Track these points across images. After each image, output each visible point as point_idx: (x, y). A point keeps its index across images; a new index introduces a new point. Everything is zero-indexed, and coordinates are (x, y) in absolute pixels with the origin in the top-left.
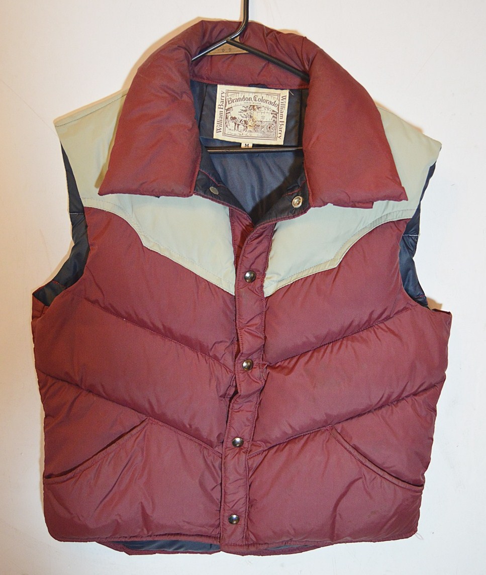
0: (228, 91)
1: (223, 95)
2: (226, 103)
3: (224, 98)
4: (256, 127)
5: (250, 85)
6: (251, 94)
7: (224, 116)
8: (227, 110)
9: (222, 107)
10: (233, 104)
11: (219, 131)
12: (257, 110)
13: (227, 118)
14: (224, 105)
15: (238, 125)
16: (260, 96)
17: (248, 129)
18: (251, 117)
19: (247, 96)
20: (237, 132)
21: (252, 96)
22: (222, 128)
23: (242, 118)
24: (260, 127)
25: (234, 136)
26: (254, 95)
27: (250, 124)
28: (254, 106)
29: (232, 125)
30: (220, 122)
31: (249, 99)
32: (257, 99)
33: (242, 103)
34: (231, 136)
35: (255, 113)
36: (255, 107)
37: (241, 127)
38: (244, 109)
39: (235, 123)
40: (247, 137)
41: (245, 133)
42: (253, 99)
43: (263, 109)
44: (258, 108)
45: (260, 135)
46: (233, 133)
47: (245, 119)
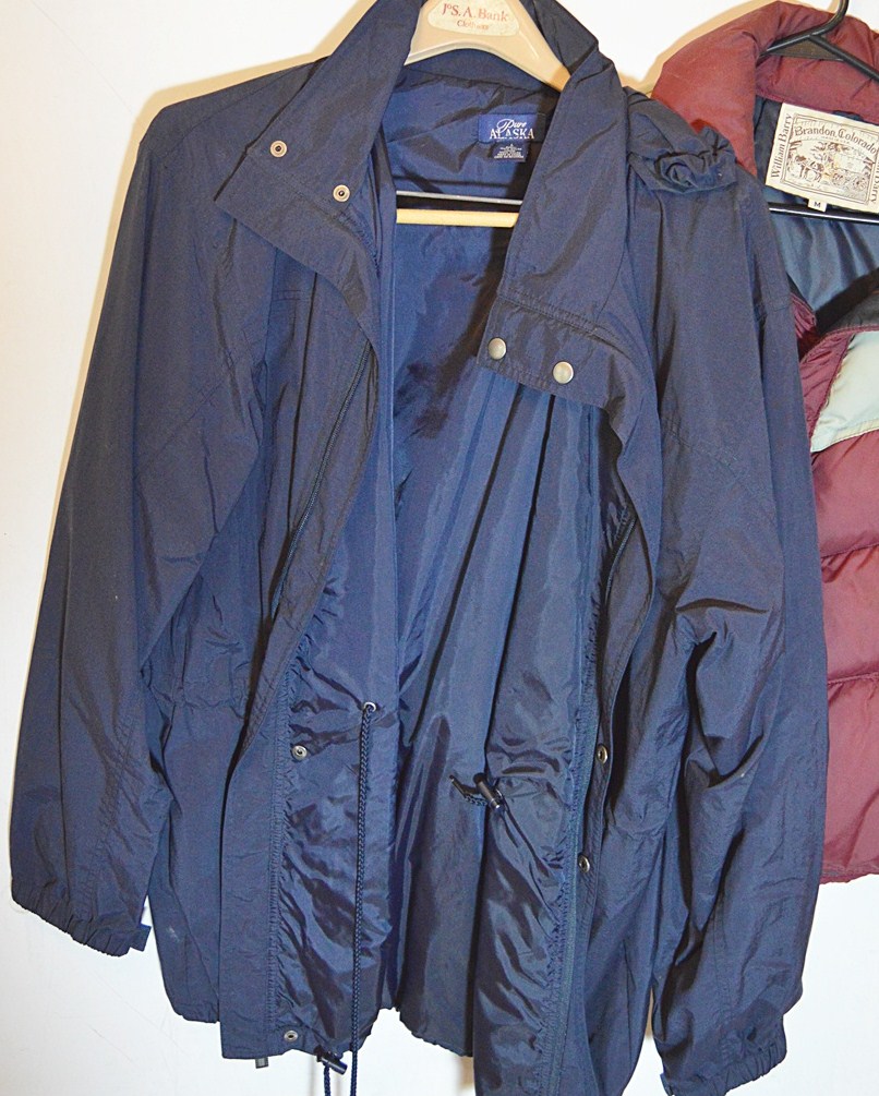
0: (798, 116)
1: (789, 120)
2: (792, 133)
3: (790, 126)
4: (836, 177)
5: (835, 112)
6: (835, 126)
7: (786, 154)
8: (792, 144)
9: (784, 138)
10: (803, 137)
11: (775, 174)
12: (842, 152)
13: (790, 157)
14: (788, 136)
15: (808, 169)
16: (849, 131)
17: (824, 178)
18: (830, 160)
19: (828, 127)
20: (803, 182)
21: (836, 129)
22: (780, 170)
23: (814, 160)
24: (843, 180)
25: (799, 186)
26: (840, 128)
27: (826, 170)
28: (837, 145)
29: (797, 168)
30: (778, 161)
31: (832, 133)
32: (844, 135)
33: (819, 136)
34: (792, 185)
35: (837, 154)
36: (839, 147)
37: (811, 174)
38: (820, 146)
39: (803, 167)
40: (819, 191)
41: (816, 184)
42: (837, 134)
43: (851, 151)
44: (844, 149)
45: (841, 191)
46: (798, 181)
47: (820, 162)
